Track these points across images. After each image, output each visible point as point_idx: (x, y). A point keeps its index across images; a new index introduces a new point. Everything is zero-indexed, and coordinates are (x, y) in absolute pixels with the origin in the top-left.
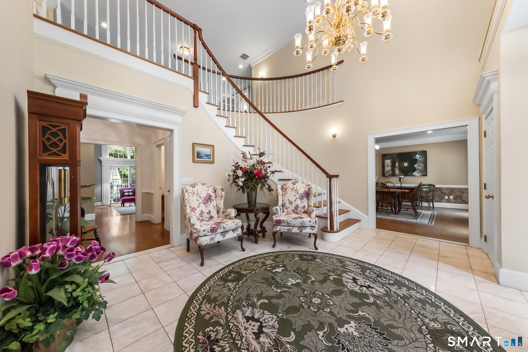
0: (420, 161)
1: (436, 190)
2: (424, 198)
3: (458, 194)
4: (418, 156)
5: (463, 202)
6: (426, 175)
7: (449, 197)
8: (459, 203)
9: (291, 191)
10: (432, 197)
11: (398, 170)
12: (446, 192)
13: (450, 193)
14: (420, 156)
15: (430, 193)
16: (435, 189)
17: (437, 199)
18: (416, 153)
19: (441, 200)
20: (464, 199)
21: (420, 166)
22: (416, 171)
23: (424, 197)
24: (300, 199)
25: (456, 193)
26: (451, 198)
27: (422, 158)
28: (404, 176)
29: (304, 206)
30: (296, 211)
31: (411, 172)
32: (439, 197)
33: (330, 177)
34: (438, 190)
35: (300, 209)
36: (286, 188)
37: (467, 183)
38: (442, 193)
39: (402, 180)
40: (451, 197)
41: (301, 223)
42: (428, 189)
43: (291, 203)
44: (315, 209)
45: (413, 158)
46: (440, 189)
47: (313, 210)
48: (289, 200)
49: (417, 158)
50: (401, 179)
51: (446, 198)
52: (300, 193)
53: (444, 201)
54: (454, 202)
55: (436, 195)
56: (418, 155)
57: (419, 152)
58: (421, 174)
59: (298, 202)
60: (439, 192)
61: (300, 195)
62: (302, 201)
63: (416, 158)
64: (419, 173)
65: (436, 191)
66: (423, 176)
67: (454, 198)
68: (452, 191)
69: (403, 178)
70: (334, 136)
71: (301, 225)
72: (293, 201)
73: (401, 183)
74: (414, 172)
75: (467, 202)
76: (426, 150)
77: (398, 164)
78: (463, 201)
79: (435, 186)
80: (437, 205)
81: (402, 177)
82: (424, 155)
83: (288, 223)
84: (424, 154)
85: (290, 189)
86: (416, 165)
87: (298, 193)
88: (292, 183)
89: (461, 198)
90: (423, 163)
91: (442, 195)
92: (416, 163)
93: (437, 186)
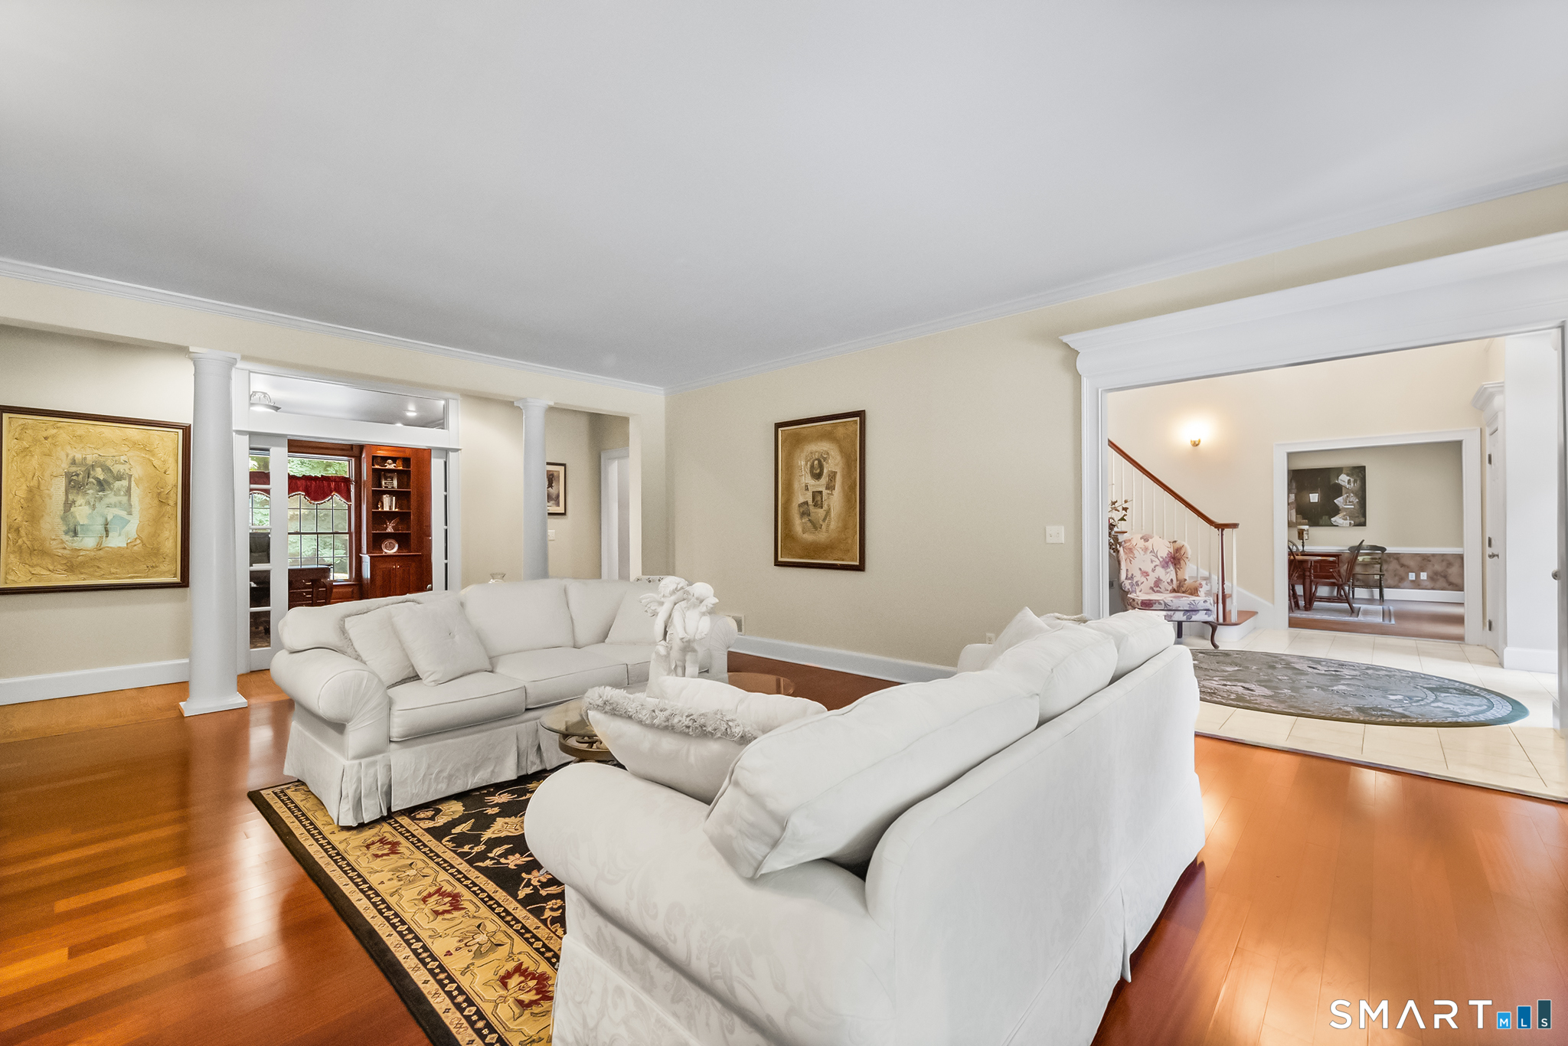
0: (1349, 491)
1: (1388, 559)
2: (1358, 580)
3: (1438, 567)
4: (1343, 479)
5: (1450, 587)
6: (1364, 524)
7: (1418, 576)
8: (1442, 590)
9: (1142, 553)
10: (1380, 575)
11: (1294, 510)
12: (1412, 563)
13: (1421, 567)
14: (1348, 478)
15: (1373, 567)
16: (1385, 556)
17: (1390, 582)
18: (1339, 471)
19: (1400, 582)
20: (1454, 579)
21: (1350, 502)
22: (1340, 515)
23: (1359, 577)
24: (1163, 567)
25: (1433, 565)
26: (1422, 578)
27: (1355, 481)
28: (1310, 526)
29: (1172, 580)
30: (1158, 589)
31: (1327, 517)
32: (1395, 576)
33: (1221, 527)
34: (1392, 559)
35: (1164, 585)
36: (1131, 546)
37: (1461, 544)
38: (1402, 565)
39: (1305, 536)
40: (1424, 576)
41: (1190, 604)
42: (1369, 557)
43: (1146, 574)
44: (1204, 583)
45: (1332, 483)
46: (1397, 557)
47: (1201, 584)
48: (1140, 569)
49: (1342, 483)
50: (1305, 532)
51: (1410, 578)
52: (1162, 557)
53: (1406, 584)
54: (1429, 587)
55: (1386, 570)
56: (1345, 476)
57: (1348, 467)
58: (1353, 522)
59: (1160, 572)
60: (1393, 565)
61: (1161, 560)
62: (1168, 571)
63: (1340, 482)
64: (1346, 519)
65: (1386, 561)
66: (1355, 525)
67: (1431, 578)
68: (1425, 560)
69: (1308, 530)
70: (1196, 444)
71: (1190, 607)
72: (1149, 571)
73: (1303, 543)
74: (1334, 516)
75: (1461, 589)
76: (1363, 464)
77: (1294, 497)
78: (1449, 585)
79: (1385, 550)
80: (1389, 593)
81: (1306, 527)
82: (1358, 476)
83: (1166, 604)
84: (1359, 472)
85: (1140, 550)
86: (1340, 499)
87: (1157, 557)
88: (1141, 538)
89: (1445, 577)
90: (1356, 495)
91: (1401, 571)
92: (1341, 495)
93: (1390, 550)
